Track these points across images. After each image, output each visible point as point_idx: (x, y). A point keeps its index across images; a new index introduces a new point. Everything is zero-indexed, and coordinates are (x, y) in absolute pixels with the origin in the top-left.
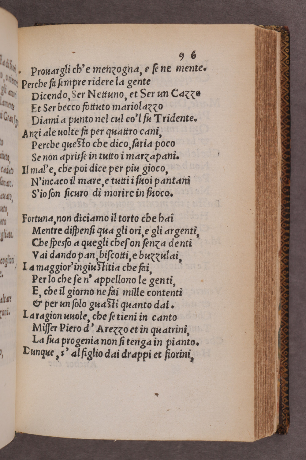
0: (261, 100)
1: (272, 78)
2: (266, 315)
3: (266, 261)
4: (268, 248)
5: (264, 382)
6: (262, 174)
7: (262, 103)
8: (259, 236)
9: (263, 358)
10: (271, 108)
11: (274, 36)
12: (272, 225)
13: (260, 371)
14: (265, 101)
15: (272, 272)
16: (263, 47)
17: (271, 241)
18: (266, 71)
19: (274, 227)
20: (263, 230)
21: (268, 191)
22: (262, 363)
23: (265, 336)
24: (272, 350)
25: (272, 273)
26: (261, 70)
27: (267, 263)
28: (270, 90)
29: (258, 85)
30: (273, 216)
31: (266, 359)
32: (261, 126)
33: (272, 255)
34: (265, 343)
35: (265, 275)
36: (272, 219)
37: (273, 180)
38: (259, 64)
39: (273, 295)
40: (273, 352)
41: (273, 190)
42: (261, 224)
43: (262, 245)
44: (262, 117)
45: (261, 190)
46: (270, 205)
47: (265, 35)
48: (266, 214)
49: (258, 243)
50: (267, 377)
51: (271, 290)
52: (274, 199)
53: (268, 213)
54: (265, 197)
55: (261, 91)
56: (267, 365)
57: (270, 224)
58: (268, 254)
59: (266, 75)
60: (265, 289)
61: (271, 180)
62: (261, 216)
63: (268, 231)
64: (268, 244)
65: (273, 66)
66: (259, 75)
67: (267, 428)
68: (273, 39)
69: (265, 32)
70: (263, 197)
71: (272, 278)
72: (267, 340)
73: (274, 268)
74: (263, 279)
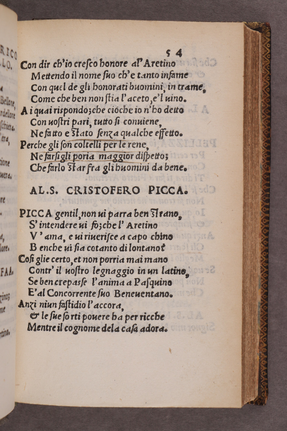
0: (250, 94)
1: (257, 75)
2: (252, 290)
3: (252, 241)
4: (253, 229)
5: (250, 351)
6: (250, 162)
7: (250, 98)
8: (248, 218)
9: (250, 329)
10: (256, 101)
11: (258, 36)
12: (256, 209)
13: (248, 341)
14: (252, 95)
15: (256, 250)
16: (251, 47)
17: (255, 222)
18: (253, 69)
19: (257, 210)
20: (250, 212)
21: (254, 177)
22: (249, 334)
23: (251, 309)
24: (255, 322)
25: (256, 252)
26: (250, 67)
27: (253, 243)
28: (255, 85)
29: (248, 81)
30: (257, 199)
31: (252, 330)
32: (250, 118)
33: (256, 235)
34: (251, 315)
35: (251, 253)
36: (256, 202)
37: (257, 167)
38: (249, 62)
39: (256, 272)
40: (256, 324)
41: (257, 176)
42: (249, 208)
43: (249, 226)
44: (250, 109)
45: (250, 176)
46: (255, 190)
47: (253, 34)
48: (252, 198)
49: (248, 225)
50: (252, 346)
51: (255, 268)
52: (257, 184)
53: (254, 197)
54: (252, 182)
55: (250, 86)
56: (252, 335)
57: (255, 207)
58: (253, 235)
59: (253, 71)
60: (251, 266)
61: (256, 167)
62: (249, 200)
63: (254, 213)
64: (253, 226)
65: (257, 63)
66: (249, 72)
67: (252, 393)
68: (257, 39)
69: (253, 32)
70: (251, 182)
71: (256, 257)
72: (252, 312)
73: (257, 247)
74: (250, 257)
